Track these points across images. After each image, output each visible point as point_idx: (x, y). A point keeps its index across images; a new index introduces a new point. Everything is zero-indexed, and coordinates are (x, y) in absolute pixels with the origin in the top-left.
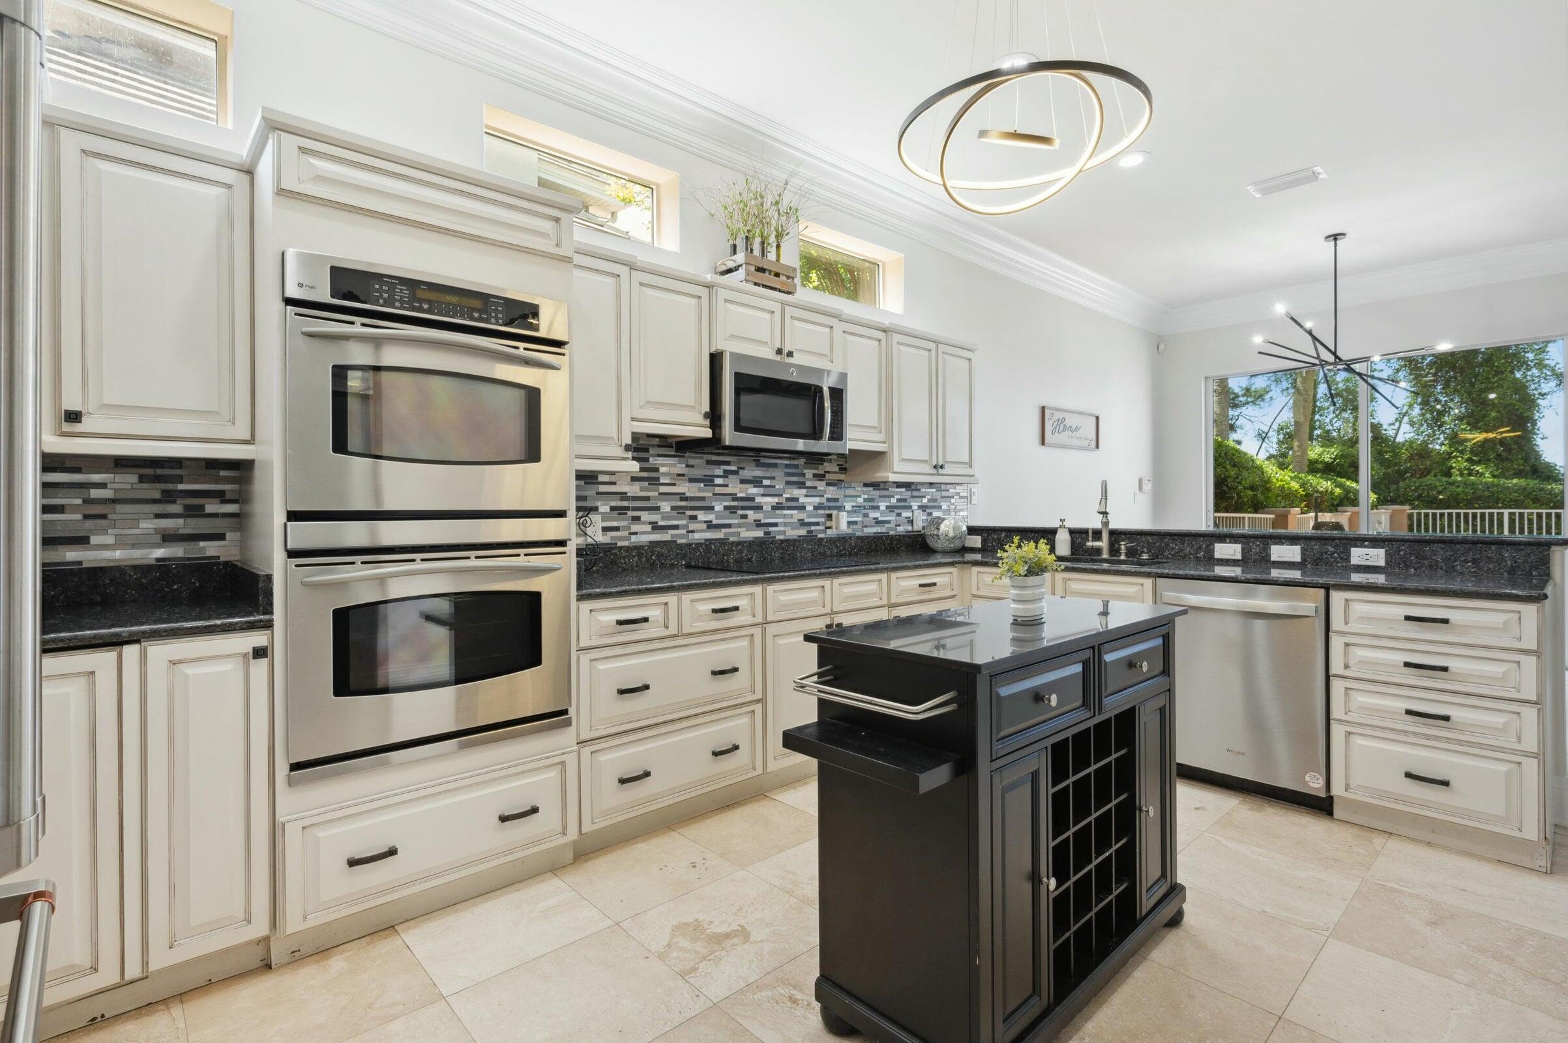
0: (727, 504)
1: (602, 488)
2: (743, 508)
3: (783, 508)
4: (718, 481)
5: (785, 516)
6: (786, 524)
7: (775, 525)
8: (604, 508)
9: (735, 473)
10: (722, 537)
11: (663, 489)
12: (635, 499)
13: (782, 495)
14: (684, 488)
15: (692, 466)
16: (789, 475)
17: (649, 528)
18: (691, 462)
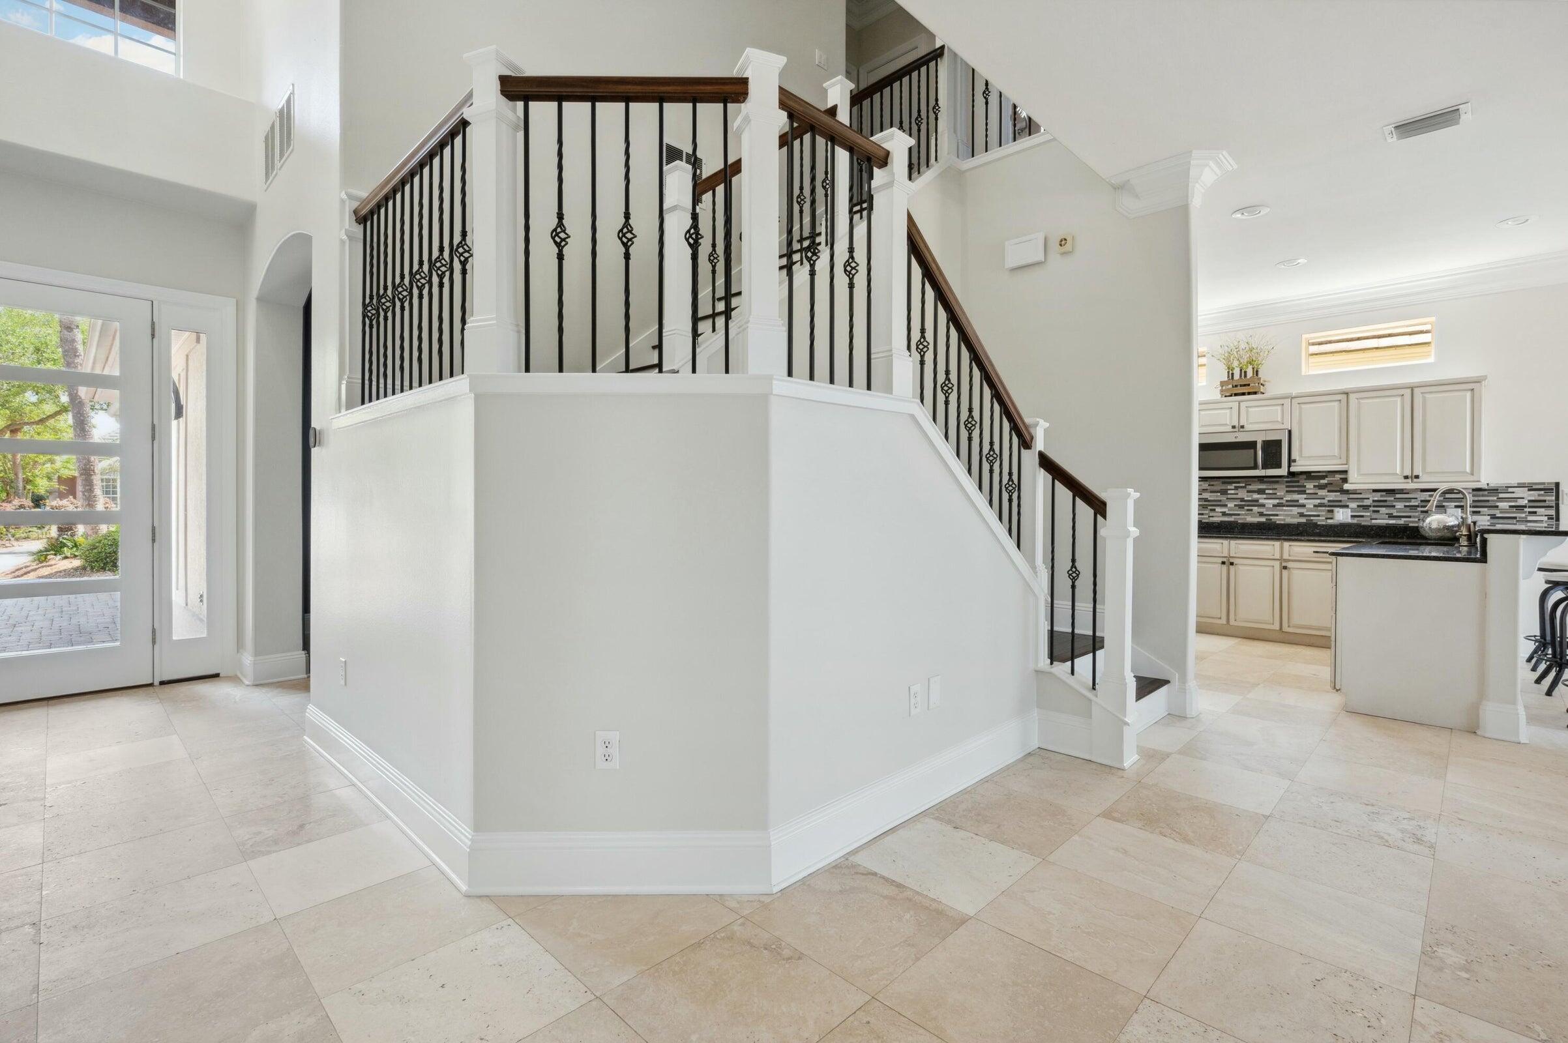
2: (1248, 506)
3: (1284, 506)
5: (1285, 510)
7: (1277, 515)
10: (1233, 520)
13: (1282, 499)
15: (1212, 485)
16: (1287, 487)
18: (1212, 483)
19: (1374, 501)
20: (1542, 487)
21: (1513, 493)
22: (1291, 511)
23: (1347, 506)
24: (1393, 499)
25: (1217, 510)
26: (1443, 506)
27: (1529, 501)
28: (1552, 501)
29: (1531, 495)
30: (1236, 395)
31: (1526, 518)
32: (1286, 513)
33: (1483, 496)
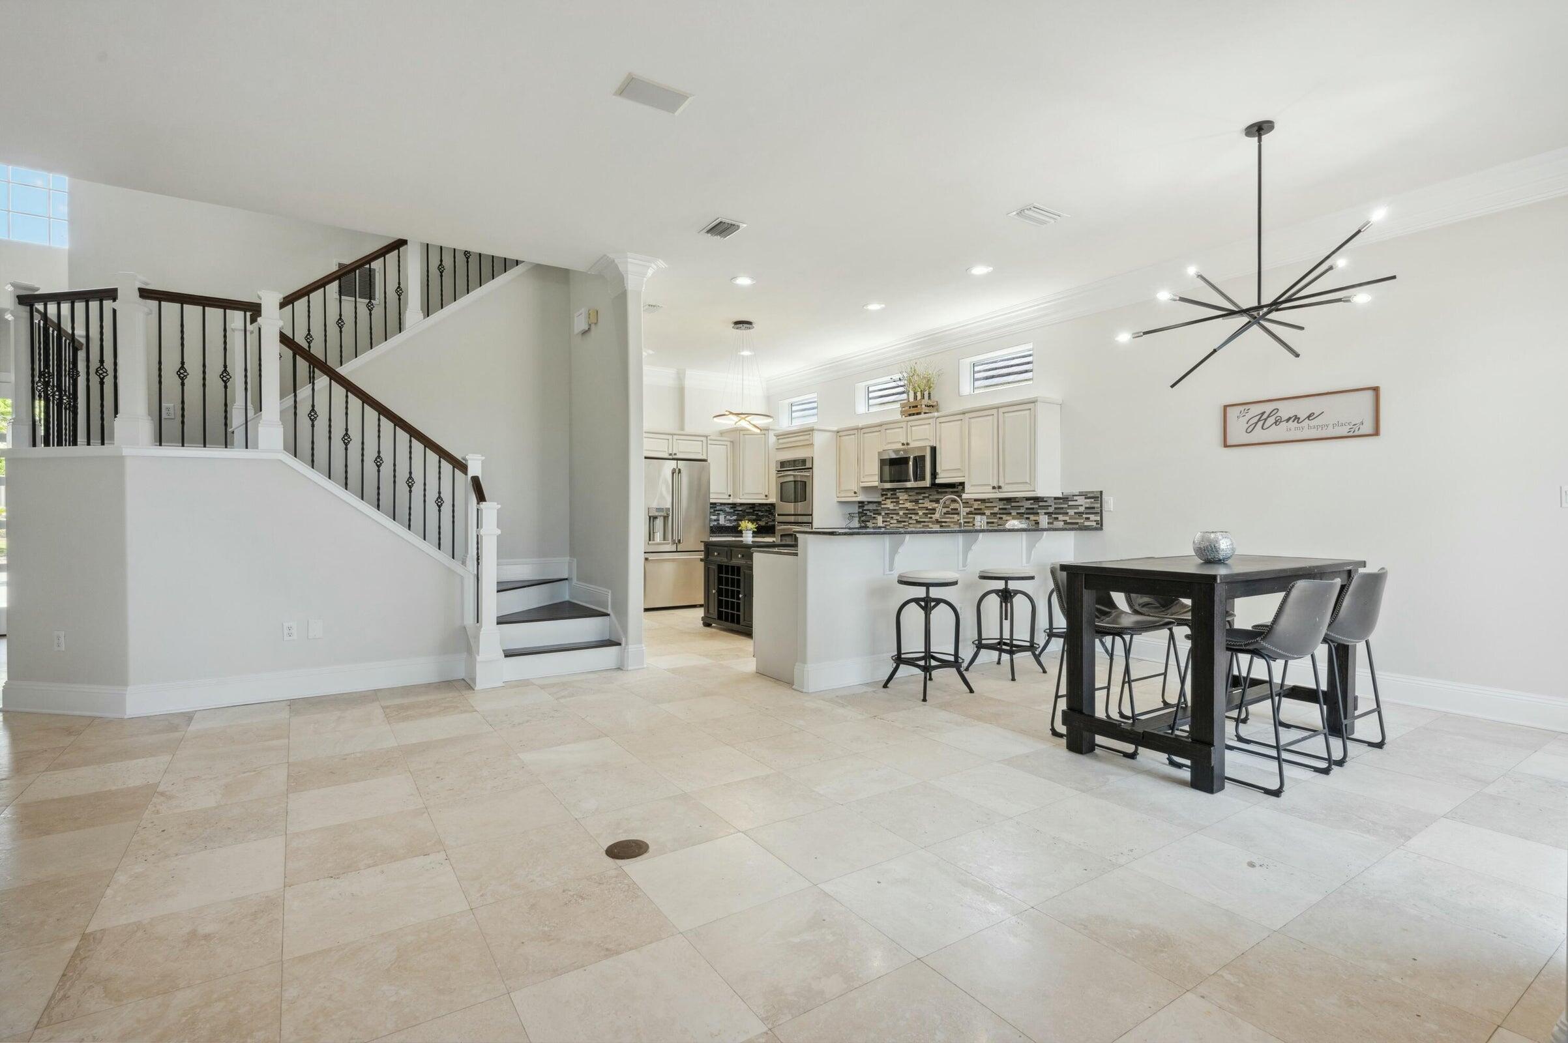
0: (924, 512)
1: (883, 506)
3: (949, 514)
4: (920, 501)
5: (951, 518)
6: (952, 522)
8: (883, 514)
9: (928, 497)
11: (901, 506)
12: (892, 510)
14: (909, 505)
17: (895, 521)
19: (1000, 509)
20: (1092, 495)
21: (1077, 500)
22: (953, 518)
23: (984, 514)
24: (1010, 507)
25: (913, 518)
26: (1038, 513)
27: (1086, 508)
28: (1097, 508)
29: (1086, 503)
30: (910, 415)
31: (1084, 523)
32: (951, 520)
33: (1061, 504)
